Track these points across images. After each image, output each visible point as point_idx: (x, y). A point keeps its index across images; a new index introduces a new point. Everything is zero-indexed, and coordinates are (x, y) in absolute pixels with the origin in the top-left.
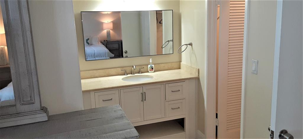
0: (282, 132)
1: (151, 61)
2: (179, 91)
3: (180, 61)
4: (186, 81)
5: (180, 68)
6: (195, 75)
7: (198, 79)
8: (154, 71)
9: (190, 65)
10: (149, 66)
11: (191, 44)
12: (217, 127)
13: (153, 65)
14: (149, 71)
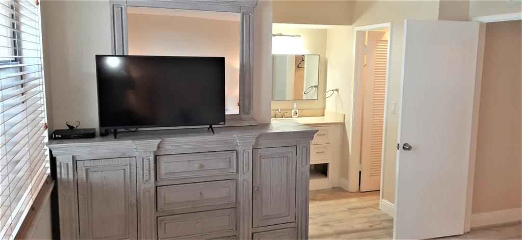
0: (404, 145)
1: (295, 106)
2: (325, 135)
3: (324, 108)
4: (332, 125)
5: (323, 116)
6: (340, 120)
7: (343, 125)
8: (297, 116)
9: (335, 111)
10: (293, 111)
11: (337, 90)
12: (360, 172)
13: (297, 111)
14: (293, 116)
